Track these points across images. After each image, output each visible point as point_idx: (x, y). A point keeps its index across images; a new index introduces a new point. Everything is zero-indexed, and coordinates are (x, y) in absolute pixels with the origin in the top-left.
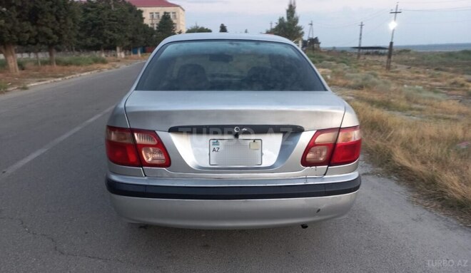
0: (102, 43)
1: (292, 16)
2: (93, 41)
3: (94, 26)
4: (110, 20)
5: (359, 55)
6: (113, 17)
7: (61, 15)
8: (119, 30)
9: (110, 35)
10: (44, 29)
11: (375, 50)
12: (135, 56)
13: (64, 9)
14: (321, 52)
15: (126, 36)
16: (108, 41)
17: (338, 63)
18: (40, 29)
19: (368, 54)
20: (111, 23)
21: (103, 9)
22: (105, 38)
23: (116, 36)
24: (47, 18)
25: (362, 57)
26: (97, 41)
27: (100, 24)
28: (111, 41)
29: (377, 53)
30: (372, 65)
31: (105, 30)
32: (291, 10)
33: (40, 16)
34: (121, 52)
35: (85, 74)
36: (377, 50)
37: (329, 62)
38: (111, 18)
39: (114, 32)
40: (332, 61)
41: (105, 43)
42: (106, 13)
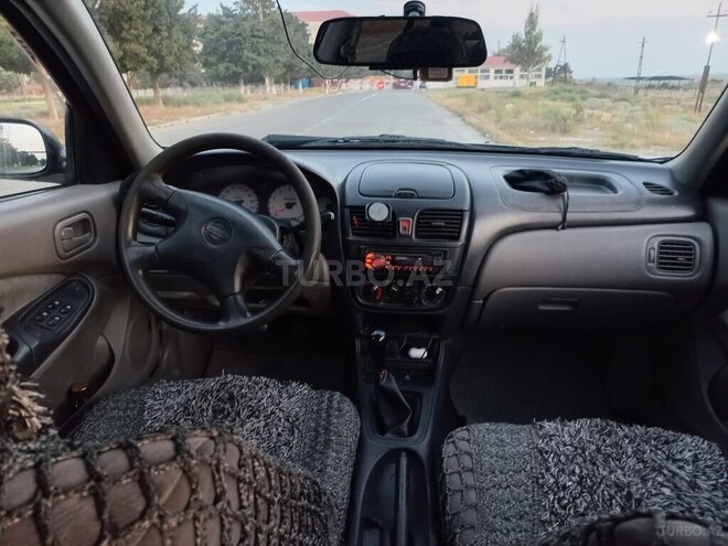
0: (241, 70)
1: (533, 28)
2: (227, 69)
3: (230, 45)
4: (253, 36)
5: (637, 90)
6: (258, 31)
7: (162, 25)
8: (266, 51)
9: (252, 59)
10: (134, 47)
11: (662, 82)
12: (294, 91)
13: (167, 14)
14: (575, 84)
15: (277, 61)
16: (250, 68)
17: (615, 101)
18: (128, 47)
19: (650, 87)
20: (254, 40)
21: (244, 19)
22: (246, 64)
23: (262, 60)
24: (136, 28)
25: (641, 93)
26: (233, 68)
27: (239, 42)
28: (254, 67)
29: (665, 86)
30: (663, 105)
31: (245, 51)
32: (532, 21)
33: (126, 26)
34: (271, 85)
35: (198, 118)
36: (667, 81)
37: (599, 100)
38: (256, 33)
39: (259, 54)
40: (605, 97)
41: (247, 71)
42: (247, 25)
